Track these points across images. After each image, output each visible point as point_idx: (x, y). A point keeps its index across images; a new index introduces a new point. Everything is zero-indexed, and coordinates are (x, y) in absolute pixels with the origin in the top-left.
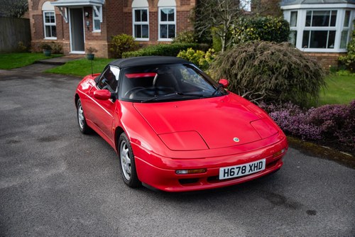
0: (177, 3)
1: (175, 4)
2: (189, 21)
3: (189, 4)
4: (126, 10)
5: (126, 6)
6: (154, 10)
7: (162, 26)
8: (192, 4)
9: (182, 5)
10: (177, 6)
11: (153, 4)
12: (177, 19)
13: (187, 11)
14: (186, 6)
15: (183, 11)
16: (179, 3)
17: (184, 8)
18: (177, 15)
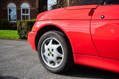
0: (30, 6)
1: (29, 7)
2: (36, 14)
3: (36, 7)
4: (4, 8)
5: (5, 7)
6: (19, 9)
7: (23, 16)
8: (37, 7)
9: (32, 7)
10: (30, 8)
11: (18, 6)
12: (30, 13)
13: (35, 10)
14: (34, 8)
15: (33, 10)
16: (31, 6)
17: (33, 8)
18: (30, 11)
